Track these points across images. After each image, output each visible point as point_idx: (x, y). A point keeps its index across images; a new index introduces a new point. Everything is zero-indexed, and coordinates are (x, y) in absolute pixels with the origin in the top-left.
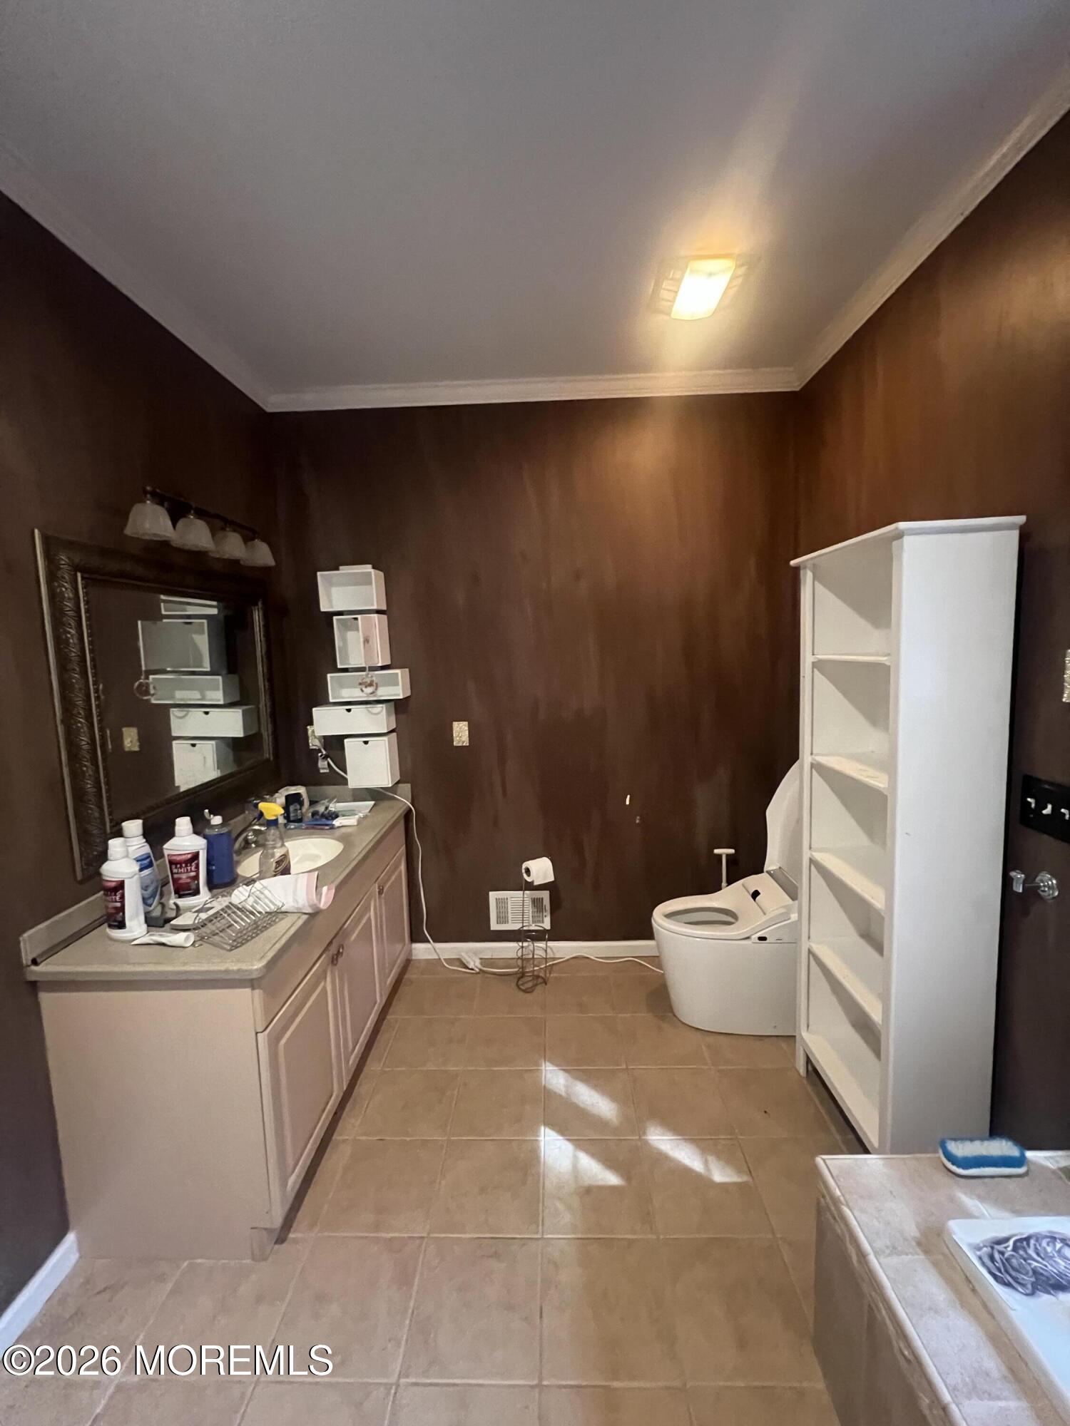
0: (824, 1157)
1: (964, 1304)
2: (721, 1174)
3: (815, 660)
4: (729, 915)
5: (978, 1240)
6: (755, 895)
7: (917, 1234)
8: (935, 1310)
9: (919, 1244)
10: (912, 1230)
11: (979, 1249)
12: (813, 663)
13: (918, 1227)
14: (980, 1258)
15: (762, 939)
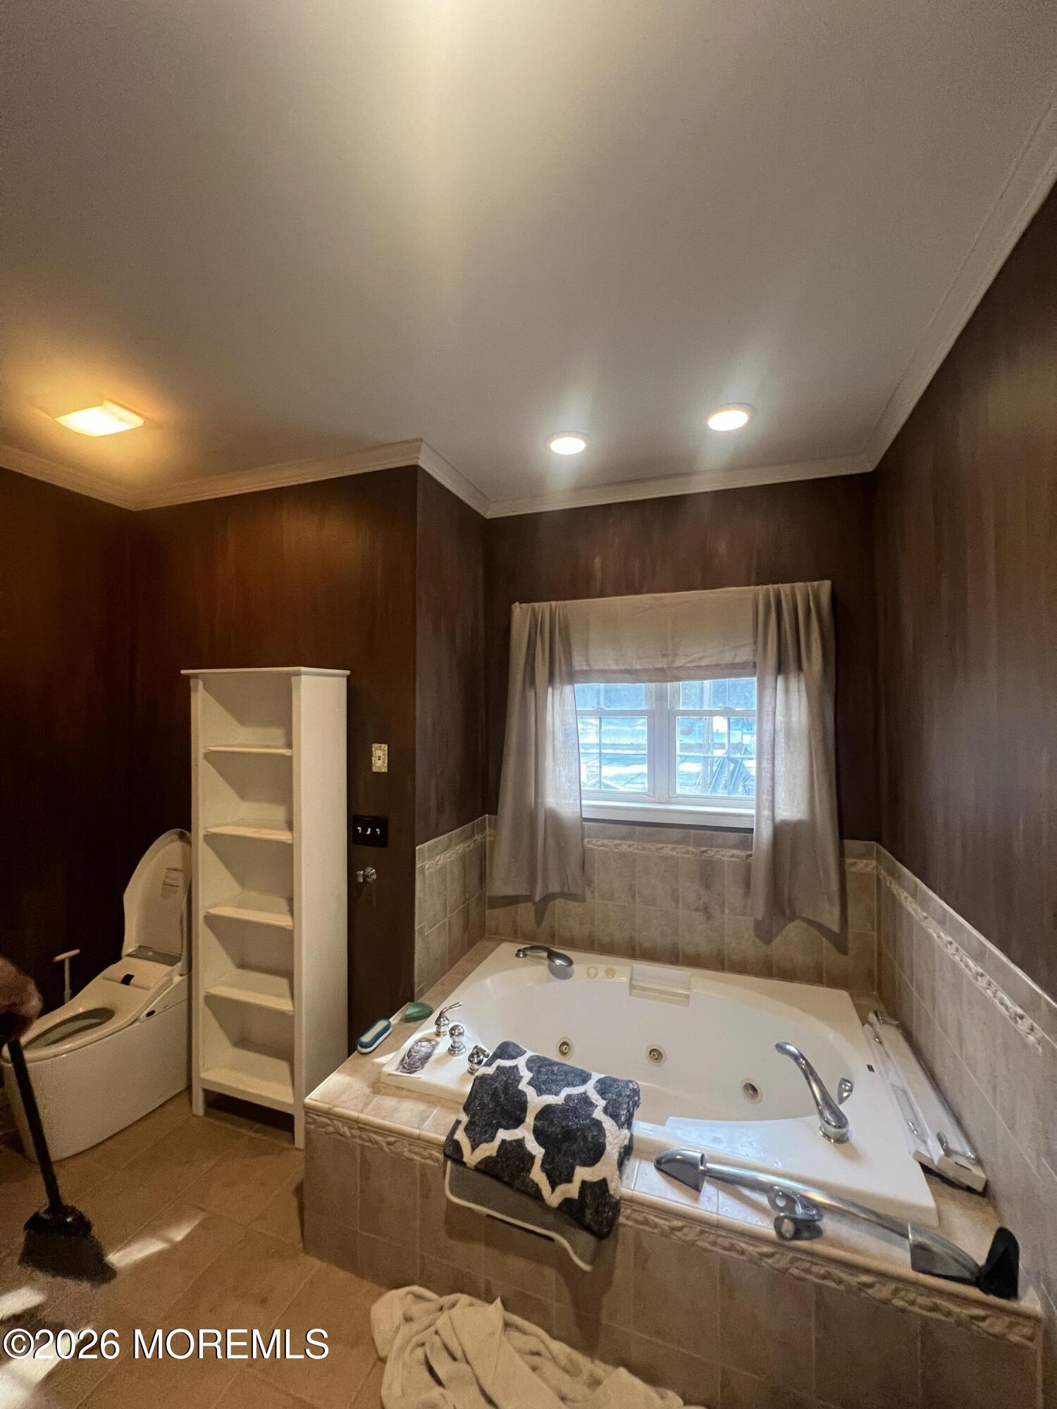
0: (308, 1097)
1: (403, 1097)
2: (179, 1234)
3: (207, 751)
4: (102, 1015)
5: (396, 1066)
6: (127, 980)
7: (371, 1090)
8: (395, 1109)
9: (374, 1092)
10: (368, 1091)
11: (399, 1069)
12: (205, 753)
13: (369, 1087)
14: (401, 1071)
15: (151, 1014)
